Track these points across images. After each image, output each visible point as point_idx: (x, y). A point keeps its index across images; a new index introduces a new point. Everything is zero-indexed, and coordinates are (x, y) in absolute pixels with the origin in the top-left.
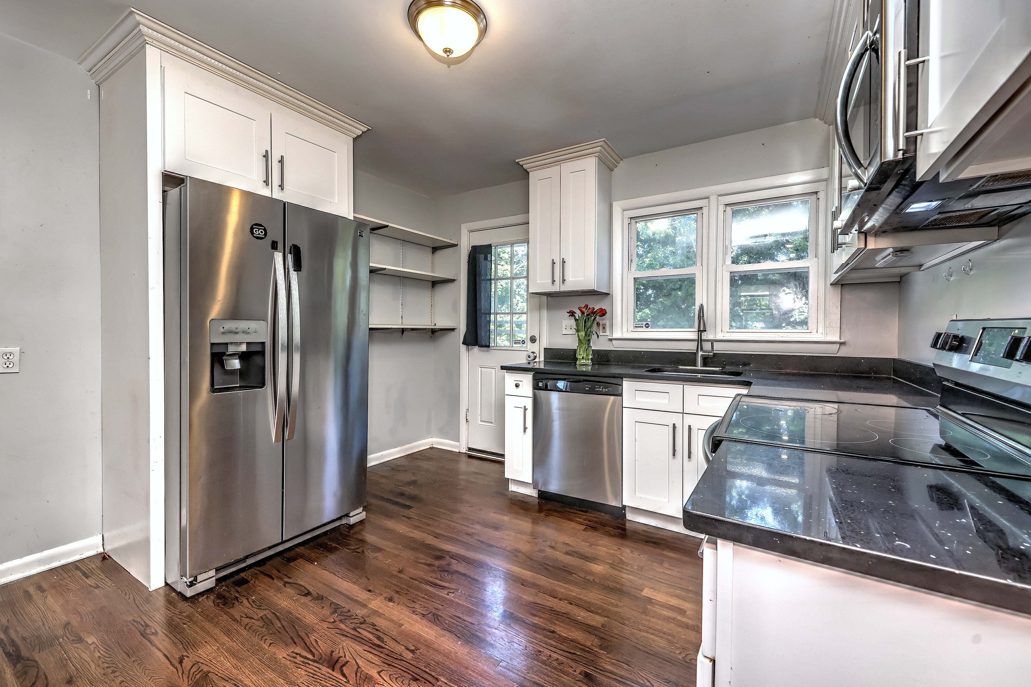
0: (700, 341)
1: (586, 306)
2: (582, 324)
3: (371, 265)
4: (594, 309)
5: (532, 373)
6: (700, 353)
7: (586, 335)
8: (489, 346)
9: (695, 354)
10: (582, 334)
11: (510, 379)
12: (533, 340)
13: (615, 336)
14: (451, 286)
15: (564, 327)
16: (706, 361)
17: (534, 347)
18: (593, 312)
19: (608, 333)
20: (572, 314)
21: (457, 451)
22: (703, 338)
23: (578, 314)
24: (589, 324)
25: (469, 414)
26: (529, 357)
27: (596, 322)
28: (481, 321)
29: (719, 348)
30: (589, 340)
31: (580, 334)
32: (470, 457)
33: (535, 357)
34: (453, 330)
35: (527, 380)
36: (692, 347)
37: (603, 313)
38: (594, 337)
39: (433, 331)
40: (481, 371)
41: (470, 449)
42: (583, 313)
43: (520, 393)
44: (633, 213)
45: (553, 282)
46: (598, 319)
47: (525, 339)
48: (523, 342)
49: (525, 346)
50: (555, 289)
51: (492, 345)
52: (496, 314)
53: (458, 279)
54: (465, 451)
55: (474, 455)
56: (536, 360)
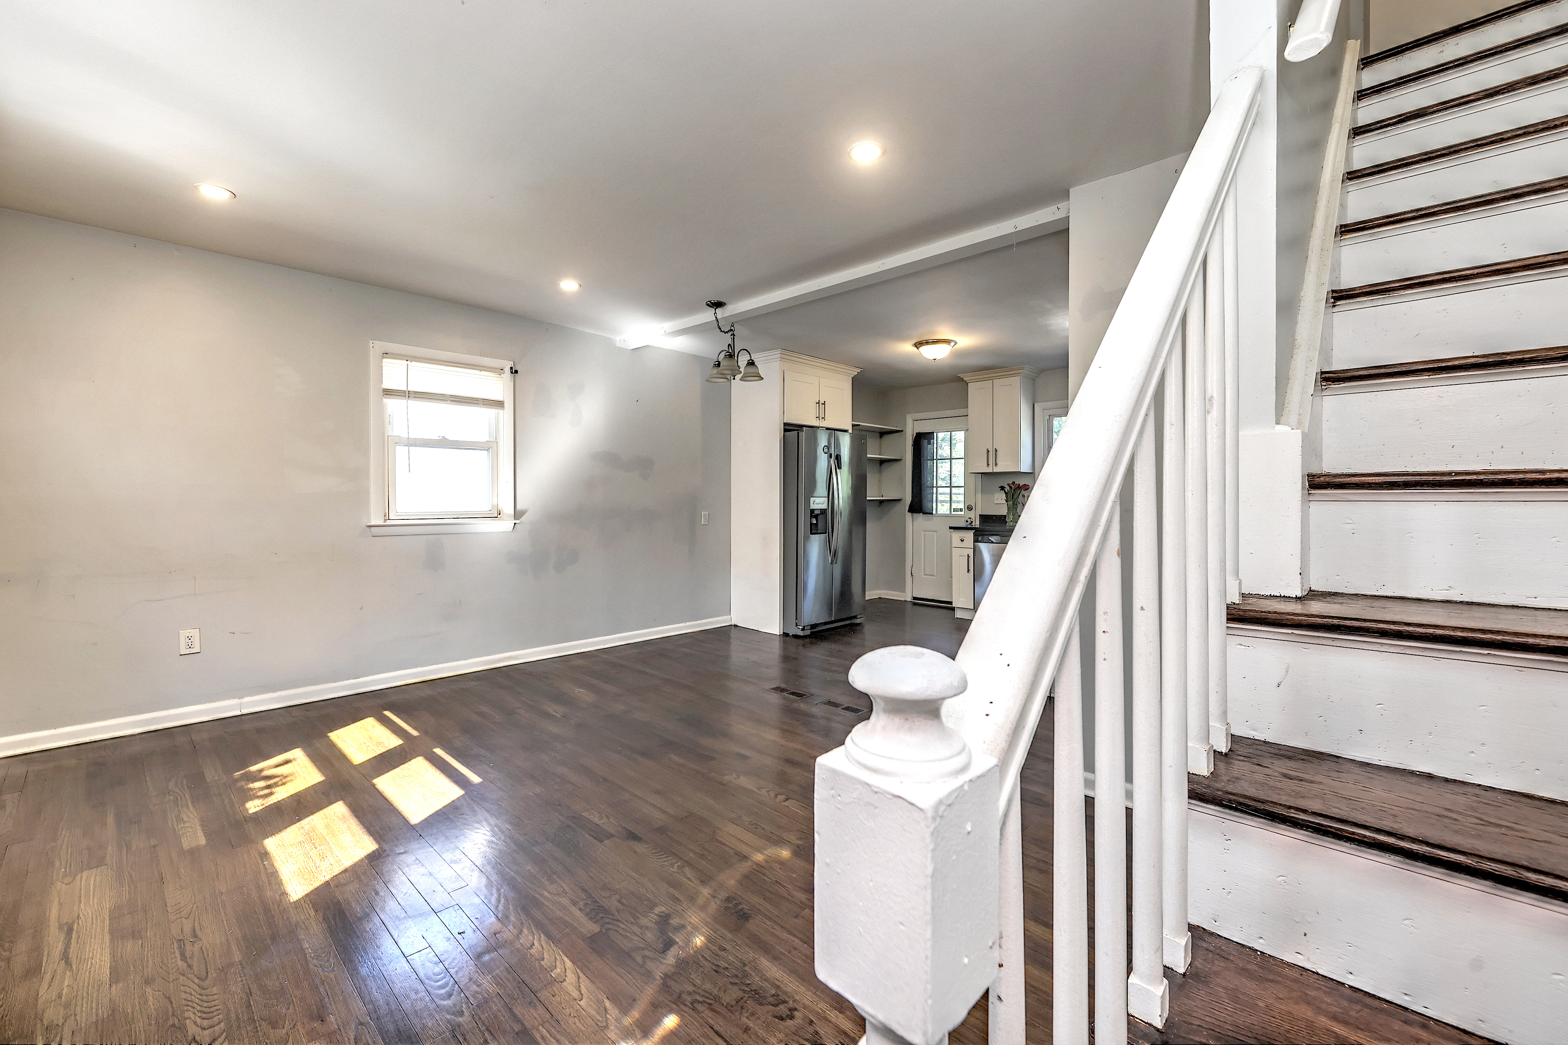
1: (1013, 483)
2: (1010, 495)
3: (868, 456)
4: (1019, 485)
5: (974, 531)
7: (1014, 504)
8: (932, 514)
10: (1011, 503)
11: (956, 536)
12: (970, 508)
14: (897, 464)
15: (996, 498)
17: (971, 514)
18: (1019, 487)
20: (1002, 488)
21: (904, 600)
23: (1007, 488)
24: (1015, 496)
25: (914, 570)
26: (967, 521)
27: (1021, 495)
28: (926, 492)
30: (1016, 508)
31: (1009, 503)
32: (915, 604)
33: (972, 522)
34: (900, 500)
35: (969, 536)
37: (1028, 490)
38: (1019, 505)
39: (881, 502)
40: (924, 534)
41: (915, 598)
42: (1011, 487)
43: (963, 545)
44: (1051, 412)
45: (988, 465)
46: (1023, 492)
47: (962, 507)
48: (961, 510)
49: (963, 513)
50: (990, 470)
51: (934, 512)
52: (937, 487)
53: (904, 459)
54: (910, 600)
55: (918, 602)
56: (973, 524)
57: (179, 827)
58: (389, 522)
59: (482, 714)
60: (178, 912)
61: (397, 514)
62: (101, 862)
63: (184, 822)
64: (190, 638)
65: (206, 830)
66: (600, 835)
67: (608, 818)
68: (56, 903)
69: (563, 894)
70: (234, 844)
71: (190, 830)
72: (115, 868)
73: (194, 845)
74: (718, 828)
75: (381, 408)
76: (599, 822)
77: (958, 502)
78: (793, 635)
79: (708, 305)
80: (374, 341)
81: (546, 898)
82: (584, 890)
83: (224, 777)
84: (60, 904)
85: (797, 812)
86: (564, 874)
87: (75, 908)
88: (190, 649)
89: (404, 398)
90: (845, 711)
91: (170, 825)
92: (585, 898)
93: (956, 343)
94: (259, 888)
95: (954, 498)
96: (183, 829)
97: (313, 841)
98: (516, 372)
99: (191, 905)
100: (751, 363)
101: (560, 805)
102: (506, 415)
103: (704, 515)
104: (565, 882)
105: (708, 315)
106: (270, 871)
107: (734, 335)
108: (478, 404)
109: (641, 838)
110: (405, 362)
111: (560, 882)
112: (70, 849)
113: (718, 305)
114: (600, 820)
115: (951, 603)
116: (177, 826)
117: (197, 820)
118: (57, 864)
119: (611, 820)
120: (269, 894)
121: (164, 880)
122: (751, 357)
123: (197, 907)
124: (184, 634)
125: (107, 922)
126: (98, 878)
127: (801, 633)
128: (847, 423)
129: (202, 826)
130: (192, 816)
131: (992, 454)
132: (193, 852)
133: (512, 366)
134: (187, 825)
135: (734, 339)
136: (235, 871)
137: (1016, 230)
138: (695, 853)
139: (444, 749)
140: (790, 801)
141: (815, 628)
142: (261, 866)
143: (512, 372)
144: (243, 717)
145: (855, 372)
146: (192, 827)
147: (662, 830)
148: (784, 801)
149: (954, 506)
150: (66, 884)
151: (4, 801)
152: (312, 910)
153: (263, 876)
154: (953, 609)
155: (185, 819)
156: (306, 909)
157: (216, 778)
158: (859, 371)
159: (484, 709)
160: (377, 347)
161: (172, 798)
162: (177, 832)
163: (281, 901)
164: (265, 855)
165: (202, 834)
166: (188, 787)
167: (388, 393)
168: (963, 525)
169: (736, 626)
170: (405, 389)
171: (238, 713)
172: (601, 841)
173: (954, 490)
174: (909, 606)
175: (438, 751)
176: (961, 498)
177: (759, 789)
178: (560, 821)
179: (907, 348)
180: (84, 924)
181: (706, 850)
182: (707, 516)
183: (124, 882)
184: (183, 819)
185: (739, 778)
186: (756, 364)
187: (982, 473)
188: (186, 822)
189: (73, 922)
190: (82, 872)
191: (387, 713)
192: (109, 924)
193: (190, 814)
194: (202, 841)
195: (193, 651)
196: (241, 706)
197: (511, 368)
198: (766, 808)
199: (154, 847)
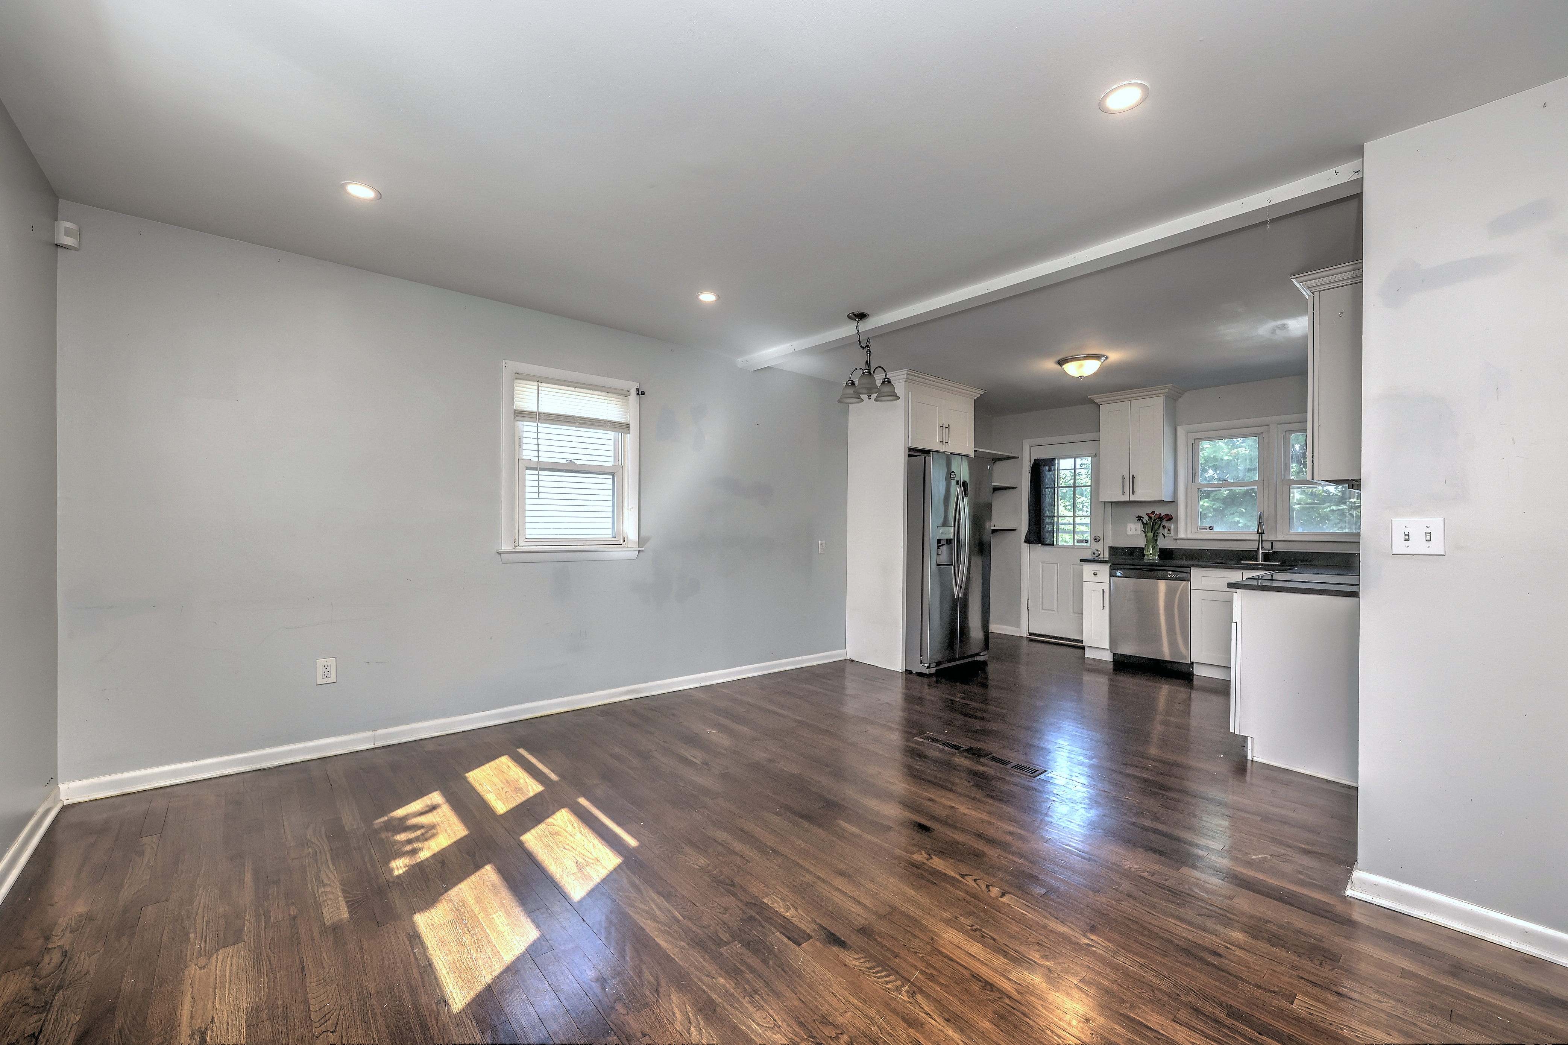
0: (1261, 541)
1: (1153, 512)
2: (1149, 526)
4: (1160, 514)
5: (1105, 564)
6: (1261, 551)
7: (1154, 536)
8: (1053, 545)
9: (1257, 552)
10: (1150, 535)
11: (1088, 569)
12: (1096, 540)
13: (1179, 537)
14: (1012, 492)
15: (1129, 529)
16: (1266, 557)
17: (1099, 546)
18: (1161, 518)
19: (1172, 534)
20: (1140, 518)
21: (1019, 635)
22: (1263, 539)
23: (1146, 519)
24: (1156, 527)
25: (1030, 603)
26: (1094, 554)
27: (1162, 526)
29: (1278, 547)
30: (1156, 540)
31: (1147, 535)
32: (1031, 640)
33: (1100, 554)
34: (1016, 529)
35: (1104, 569)
36: (1253, 546)
37: (1169, 518)
38: (1160, 537)
39: (1004, 531)
40: (1043, 566)
41: (1030, 634)
42: (1150, 518)
43: (1096, 579)
44: (1197, 435)
45: (1124, 493)
46: (1165, 523)
47: (1088, 538)
48: (1086, 541)
49: (1088, 544)
50: (1125, 498)
51: (1055, 544)
52: (1058, 517)
53: (1019, 487)
54: (1025, 636)
55: (1034, 638)
56: (1101, 556)
57: (320, 891)
58: (518, 549)
59: (615, 756)
60: (323, 1021)
61: (526, 540)
62: (237, 938)
63: (325, 885)
64: (326, 667)
65: (348, 897)
66: (797, 937)
67: (796, 909)
68: (188, 997)
69: (776, 1029)
70: (379, 920)
71: (331, 896)
72: (253, 948)
73: (336, 918)
74: (938, 935)
75: (513, 430)
76: (787, 914)
77: (1083, 533)
78: (916, 673)
79: (849, 317)
80: (506, 361)
81: (754, 1031)
82: (801, 1024)
83: (363, 825)
84: (193, 998)
85: (1023, 914)
86: (768, 995)
87: (210, 1005)
88: (327, 679)
89: (534, 420)
90: (1016, 770)
91: (310, 888)
92: (806, 1037)
93: (1107, 358)
94: (413, 991)
95: (1078, 528)
96: (324, 894)
97: (465, 922)
98: (643, 393)
99: (337, 1012)
100: (887, 382)
101: (733, 885)
102: (631, 439)
103: (821, 544)
104: (772, 1009)
105: (849, 329)
106: (423, 963)
107: (870, 352)
108: (605, 426)
109: (844, 942)
110: (536, 383)
111: (766, 1007)
112: (206, 915)
113: (862, 316)
114: (787, 911)
115: (1081, 641)
116: (318, 889)
117: (337, 883)
118: (192, 936)
119: (799, 911)
120: (424, 999)
121: (305, 969)
122: (886, 375)
123: (344, 1015)
124: (321, 662)
125: (244, 1030)
126: (234, 960)
127: (927, 671)
128: (968, 448)
129: (344, 891)
130: (333, 878)
131: (1129, 481)
132: (336, 929)
133: (638, 387)
134: (328, 889)
135: (870, 355)
136: (384, 962)
137: (1270, 204)
138: (922, 972)
139: (588, 799)
140: (1008, 896)
141: (939, 666)
142: (412, 955)
143: (638, 394)
144: (376, 751)
145: (978, 393)
146: (333, 893)
147: (865, 931)
148: (1001, 897)
149: (1077, 537)
150: (201, 968)
151: (143, 845)
152: (476, 1030)
153: (415, 971)
154: (1083, 648)
155: (326, 881)
156: (469, 1028)
157: (355, 827)
158: (982, 393)
159: (617, 750)
160: (510, 366)
161: (310, 850)
162: (318, 899)
163: (439, 1013)
164: (415, 937)
165: (344, 903)
166: (327, 837)
167: (521, 414)
168: (1090, 557)
169: (852, 661)
170: (535, 410)
171: (372, 746)
172: (799, 944)
173: (1078, 520)
174: (1025, 642)
175: (582, 801)
176: (1086, 529)
177: (963, 876)
178: (741, 909)
179: (1049, 365)
180: (219, 1033)
181: (935, 968)
182: (824, 545)
183: (262, 969)
184: (323, 880)
185: (931, 858)
186: (892, 382)
187: (1112, 502)
188: (327, 884)
189: (206, 1029)
190: (217, 950)
191: (522, 751)
192: (247, 1035)
193: (331, 876)
194: (345, 914)
195: (329, 681)
196: (374, 739)
197: (637, 390)
198: (983, 905)
199: (294, 918)
